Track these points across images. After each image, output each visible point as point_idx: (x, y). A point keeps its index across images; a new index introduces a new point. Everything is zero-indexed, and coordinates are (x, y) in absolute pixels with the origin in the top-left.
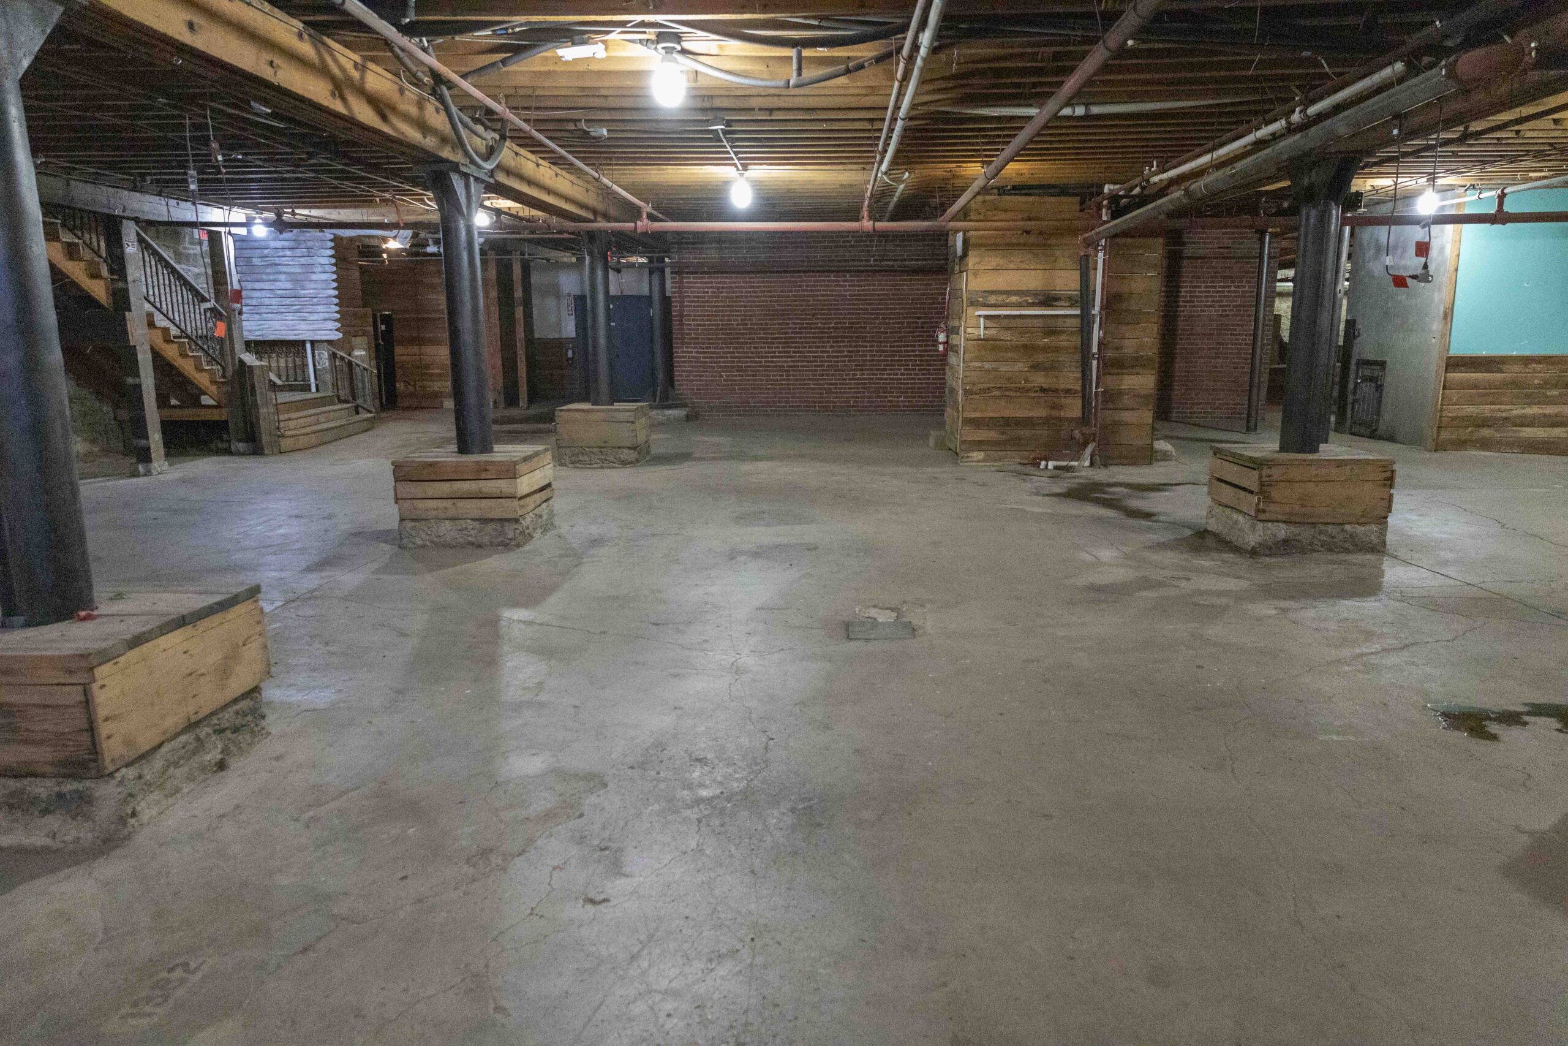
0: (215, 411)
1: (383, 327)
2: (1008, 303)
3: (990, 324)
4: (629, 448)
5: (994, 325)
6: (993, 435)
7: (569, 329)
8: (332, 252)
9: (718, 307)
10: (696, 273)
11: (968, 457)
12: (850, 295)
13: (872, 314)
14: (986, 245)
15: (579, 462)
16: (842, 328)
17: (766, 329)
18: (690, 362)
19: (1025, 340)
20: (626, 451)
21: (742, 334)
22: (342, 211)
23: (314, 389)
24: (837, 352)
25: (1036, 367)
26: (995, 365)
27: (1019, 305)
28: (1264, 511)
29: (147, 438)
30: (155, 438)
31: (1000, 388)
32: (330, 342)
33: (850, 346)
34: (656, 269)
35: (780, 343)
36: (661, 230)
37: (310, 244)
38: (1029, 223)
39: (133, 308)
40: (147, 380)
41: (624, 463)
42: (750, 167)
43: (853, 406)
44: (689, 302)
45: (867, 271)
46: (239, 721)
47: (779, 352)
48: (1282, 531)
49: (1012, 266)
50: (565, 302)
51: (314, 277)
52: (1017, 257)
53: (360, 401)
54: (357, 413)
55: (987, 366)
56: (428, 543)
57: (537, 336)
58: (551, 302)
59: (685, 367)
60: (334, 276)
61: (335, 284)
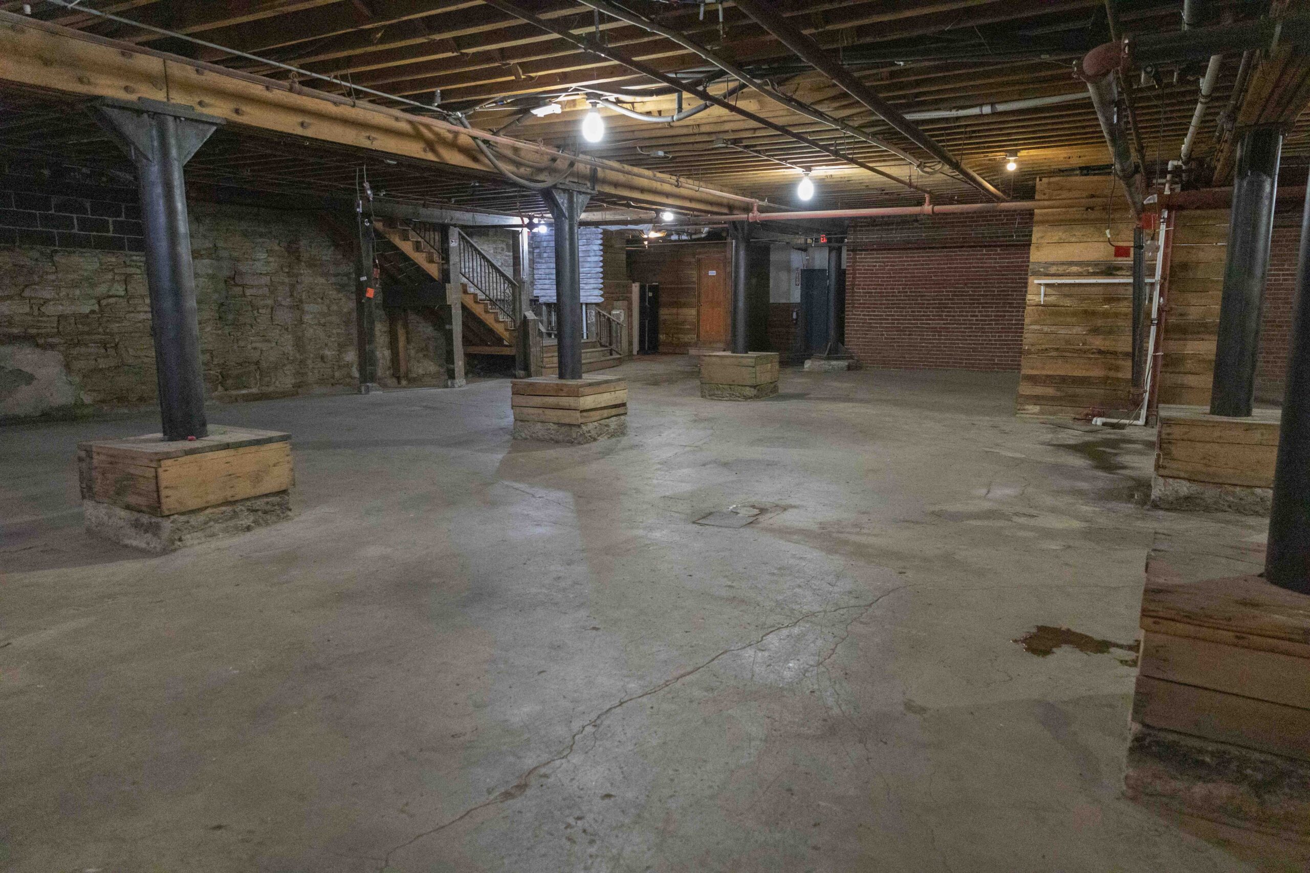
0: (508, 349)
1: (650, 294)
2: (1069, 273)
3: (1049, 291)
4: (751, 386)
5: (1054, 293)
6: (1050, 391)
7: (796, 296)
8: (600, 242)
9: (884, 277)
10: (867, 250)
11: (1024, 410)
12: (1000, 266)
13: (1020, 283)
14: (1047, 221)
15: (714, 395)
16: (991, 295)
17: (922, 296)
18: (858, 323)
19: (1085, 306)
20: (748, 388)
21: (902, 300)
22: (595, 213)
23: (585, 337)
24: (986, 316)
25: (1095, 331)
26: (1053, 328)
27: (1079, 275)
28: (1164, 467)
29: (453, 364)
30: (459, 364)
31: (1057, 349)
32: (597, 304)
33: (998, 311)
34: (835, 248)
35: (933, 308)
36: (767, 219)
37: (588, 236)
38: (1090, 200)
39: (452, 281)
40: (457, 327)
41: (746, 398)
42: (813, 168)
43: (997, 364)
44: (859, 273)
45: (1017, 245)
46: (269, 507)
47: (933, 316)
48: (1184, 488)
49: (1073, 239)
50: (793, 275)
51: (589, 259)
52: (1079, 231)
53: (614, 346)
54: (611, 354)
55: (1046, 329)
56: (528, 437)
57: (771, 301)
58: (783, 276)
59: (854, 326)
60: (601, 259)
61: (601, 264)
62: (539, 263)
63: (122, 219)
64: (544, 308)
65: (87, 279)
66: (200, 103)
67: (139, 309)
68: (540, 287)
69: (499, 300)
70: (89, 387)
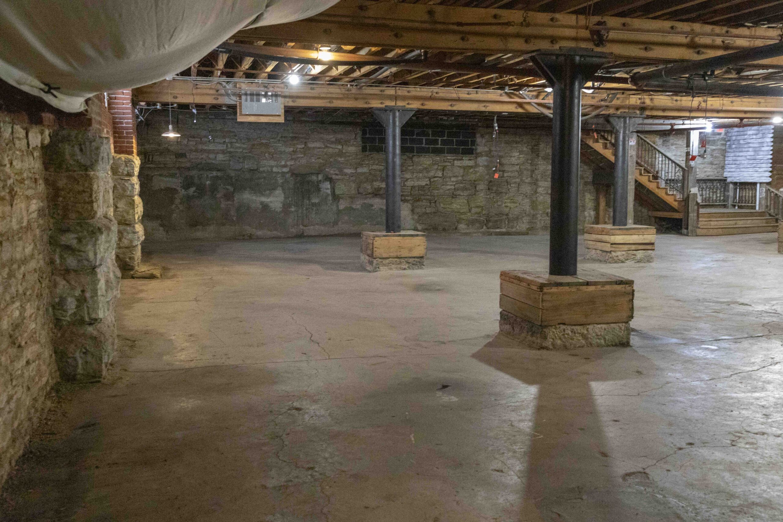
0: (678, 214)
8: (772, 135)
32: (767, 183)
37: (764, 131)
51: (763, 149)
60: (772, 148)
61: (771, 152)
62: (728, 152)
63: (445, 138)
64: (731, 186)
65: (426, 169)
66: (408, 104)
67: (448, 184)
68: (729, 170)
69: (670, 180)
70: (421, 222)
